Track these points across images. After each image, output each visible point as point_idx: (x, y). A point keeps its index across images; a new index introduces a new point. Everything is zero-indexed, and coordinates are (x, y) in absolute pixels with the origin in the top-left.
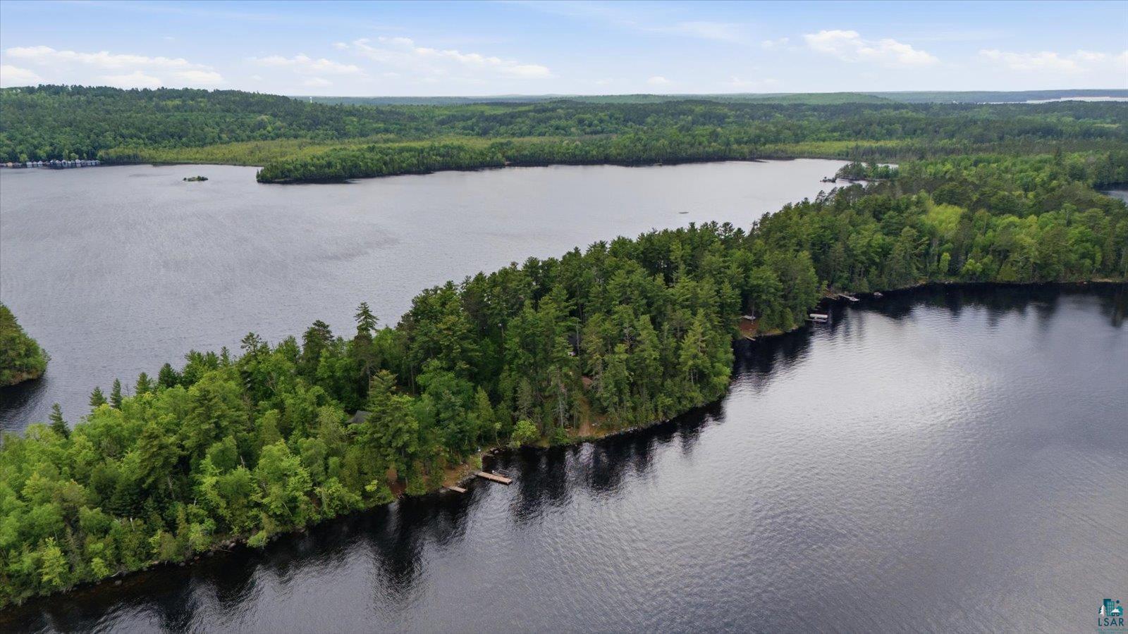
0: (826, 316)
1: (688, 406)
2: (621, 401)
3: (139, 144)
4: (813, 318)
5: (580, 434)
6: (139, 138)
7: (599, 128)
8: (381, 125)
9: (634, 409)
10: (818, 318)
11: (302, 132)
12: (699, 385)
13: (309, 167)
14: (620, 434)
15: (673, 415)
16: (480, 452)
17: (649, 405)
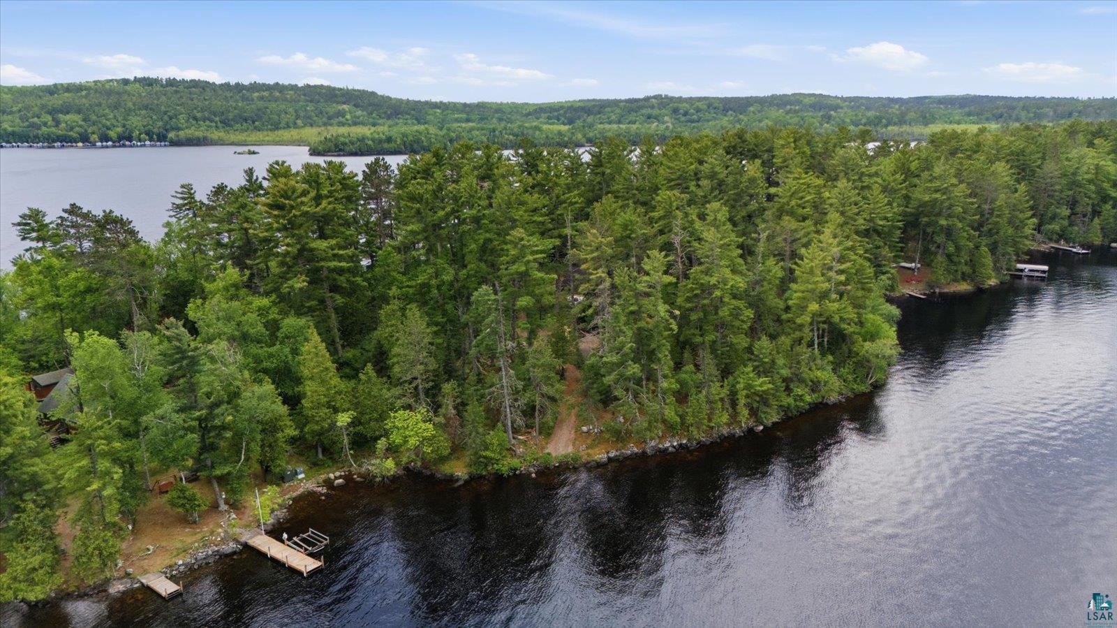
0: (1046, 268)
1: (808, 398)
2: (651, 377)
3: (210, 127)
4: (1022, 270)
5: (550, 449)
6: (212, 121)
7: (695, 117)
8: (464, 116)
9: (682, 397)
10: (1031, 271)
11: (381, 121)
12: (830, 358)
13: (366, 141)
14: (644, 453)
15: (773, 417)
16: (301, 480)
17: (717, 390)
